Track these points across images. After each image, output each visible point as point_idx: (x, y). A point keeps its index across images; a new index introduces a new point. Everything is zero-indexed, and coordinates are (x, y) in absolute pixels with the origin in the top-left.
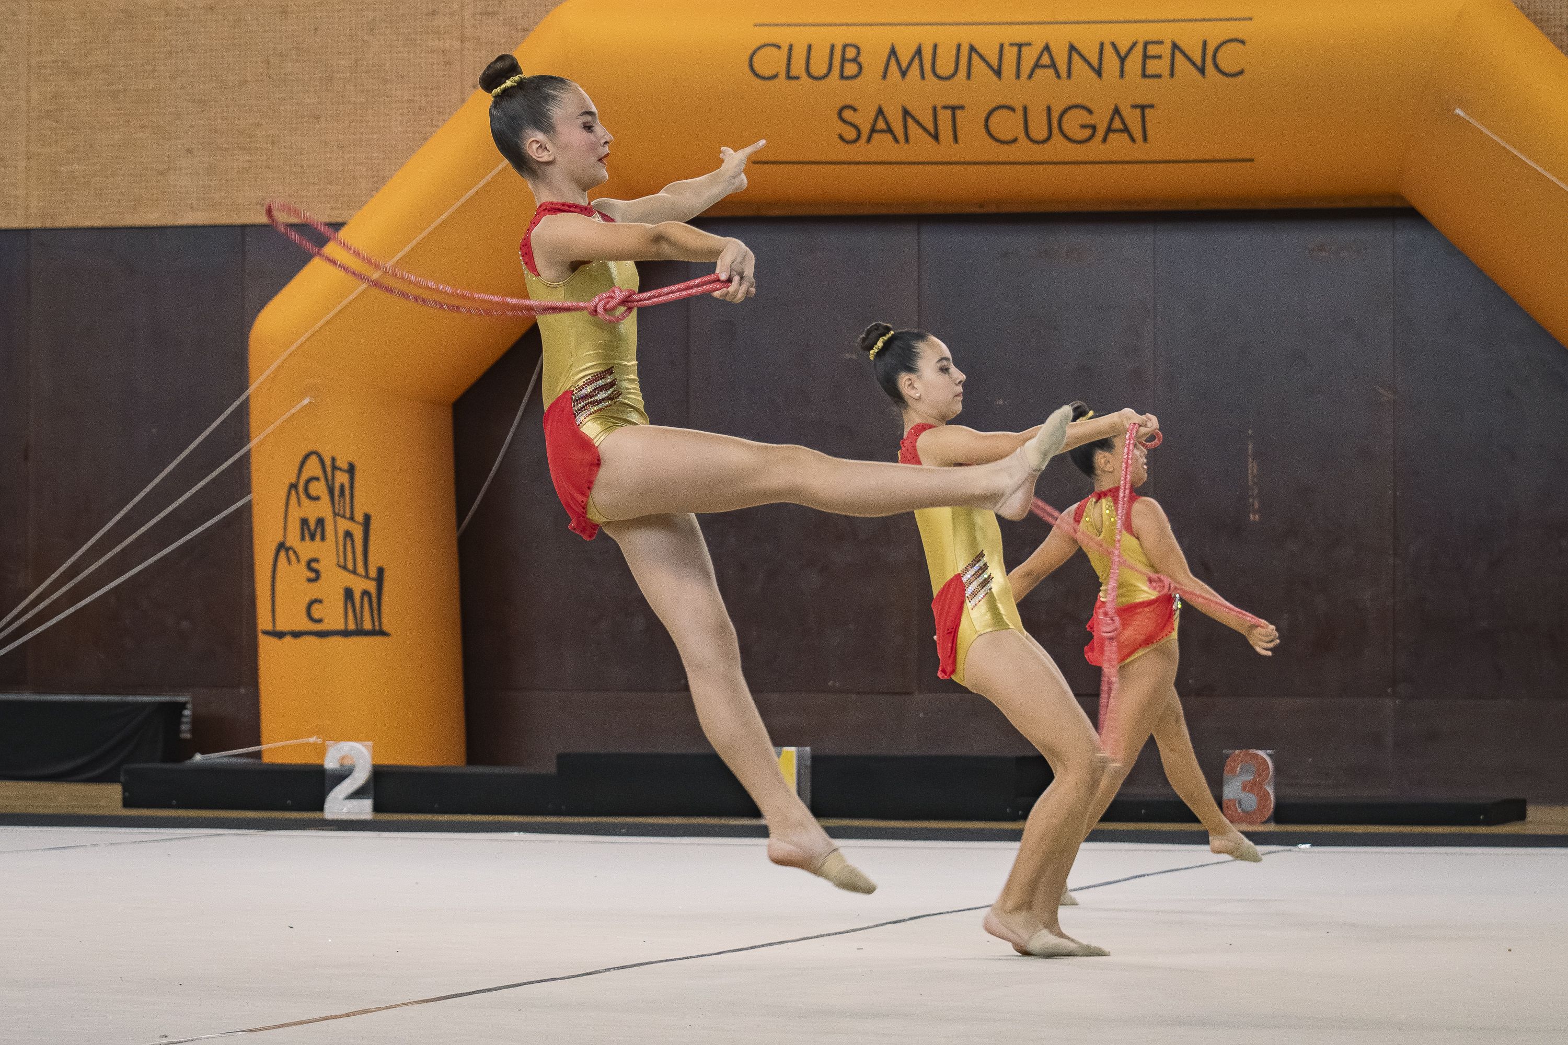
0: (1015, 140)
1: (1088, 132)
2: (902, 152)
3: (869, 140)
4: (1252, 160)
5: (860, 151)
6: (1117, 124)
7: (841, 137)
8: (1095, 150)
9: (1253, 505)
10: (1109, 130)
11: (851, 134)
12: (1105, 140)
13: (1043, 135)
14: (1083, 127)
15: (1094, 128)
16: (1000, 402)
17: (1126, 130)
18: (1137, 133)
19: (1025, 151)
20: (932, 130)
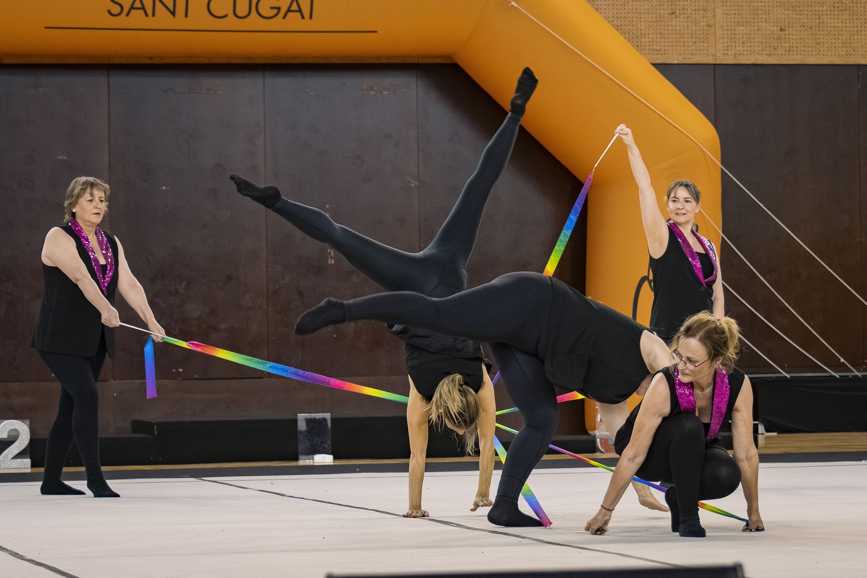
0: (226, 16)
1: (275, 11)
2: (150, 22)
3: (127, 15)
4: (376, 32)
5: (122, 21)
6: (295, 7)
7: (109, 12)
8: (278, 23)
9: (330, 253)
10: (289, 10)
11: (116, 9)
12: (284, 17)
13: (244, 13)
14: (272, 8)
15: (279, 9)
16: (164, 188)
17: (300, 11)
18: (306, 14)
19: (231, 23)
20: (171, 8)
